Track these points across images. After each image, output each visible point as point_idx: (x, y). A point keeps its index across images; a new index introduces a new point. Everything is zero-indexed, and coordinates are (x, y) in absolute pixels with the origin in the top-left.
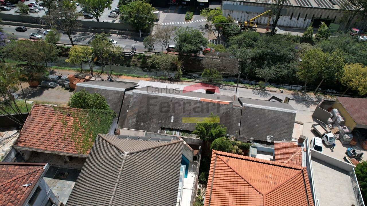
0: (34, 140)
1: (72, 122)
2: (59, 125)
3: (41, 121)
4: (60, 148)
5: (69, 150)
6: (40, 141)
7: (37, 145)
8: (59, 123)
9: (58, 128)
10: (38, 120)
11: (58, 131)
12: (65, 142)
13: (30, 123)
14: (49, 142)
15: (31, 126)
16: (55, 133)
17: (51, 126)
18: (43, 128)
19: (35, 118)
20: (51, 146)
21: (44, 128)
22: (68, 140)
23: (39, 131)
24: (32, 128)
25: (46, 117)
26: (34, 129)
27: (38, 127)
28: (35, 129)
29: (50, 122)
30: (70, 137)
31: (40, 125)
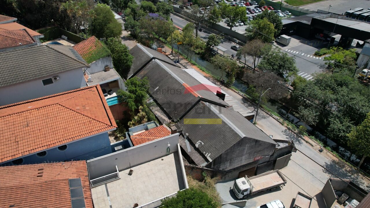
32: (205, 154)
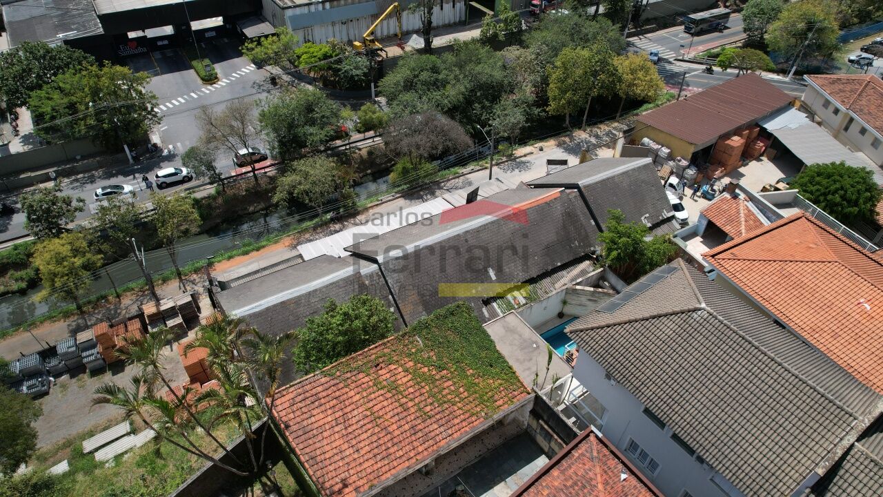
0: (365, 465)
1: (402, 373)
2: (381, 398)
3: (329, 419)
4: (440, 437)
5: (460, 426)
6: (379, 457)
7: (384, 469)
8: (377, 394)
9: (386, 406)
10: (321, 423)
11: (396, 411)
12: (434, 419)
13: (310, 442)
14: (403, 444)
15: (318, 445)
16: (393, 420)
17: (369, 413)
18: (350, 430)
19: (305, 423)
20: (414, 449)
21: (354, 427)
22: (436, 411)
23: (354, 442)
24: (327, 448)
25: (332, 404)
26: (334, 445)
27: (337, 436)
28: (337, 443)
29: (353, 406)
30: (431, 404)
31: (337, 429)
32: (663, 217)
